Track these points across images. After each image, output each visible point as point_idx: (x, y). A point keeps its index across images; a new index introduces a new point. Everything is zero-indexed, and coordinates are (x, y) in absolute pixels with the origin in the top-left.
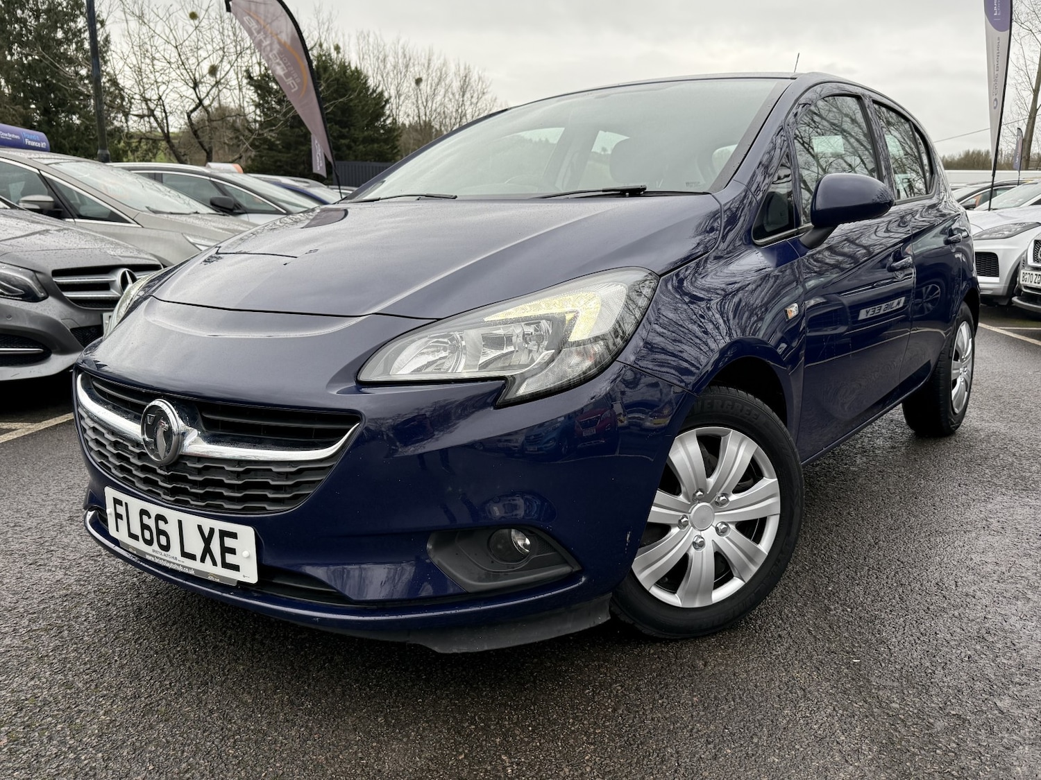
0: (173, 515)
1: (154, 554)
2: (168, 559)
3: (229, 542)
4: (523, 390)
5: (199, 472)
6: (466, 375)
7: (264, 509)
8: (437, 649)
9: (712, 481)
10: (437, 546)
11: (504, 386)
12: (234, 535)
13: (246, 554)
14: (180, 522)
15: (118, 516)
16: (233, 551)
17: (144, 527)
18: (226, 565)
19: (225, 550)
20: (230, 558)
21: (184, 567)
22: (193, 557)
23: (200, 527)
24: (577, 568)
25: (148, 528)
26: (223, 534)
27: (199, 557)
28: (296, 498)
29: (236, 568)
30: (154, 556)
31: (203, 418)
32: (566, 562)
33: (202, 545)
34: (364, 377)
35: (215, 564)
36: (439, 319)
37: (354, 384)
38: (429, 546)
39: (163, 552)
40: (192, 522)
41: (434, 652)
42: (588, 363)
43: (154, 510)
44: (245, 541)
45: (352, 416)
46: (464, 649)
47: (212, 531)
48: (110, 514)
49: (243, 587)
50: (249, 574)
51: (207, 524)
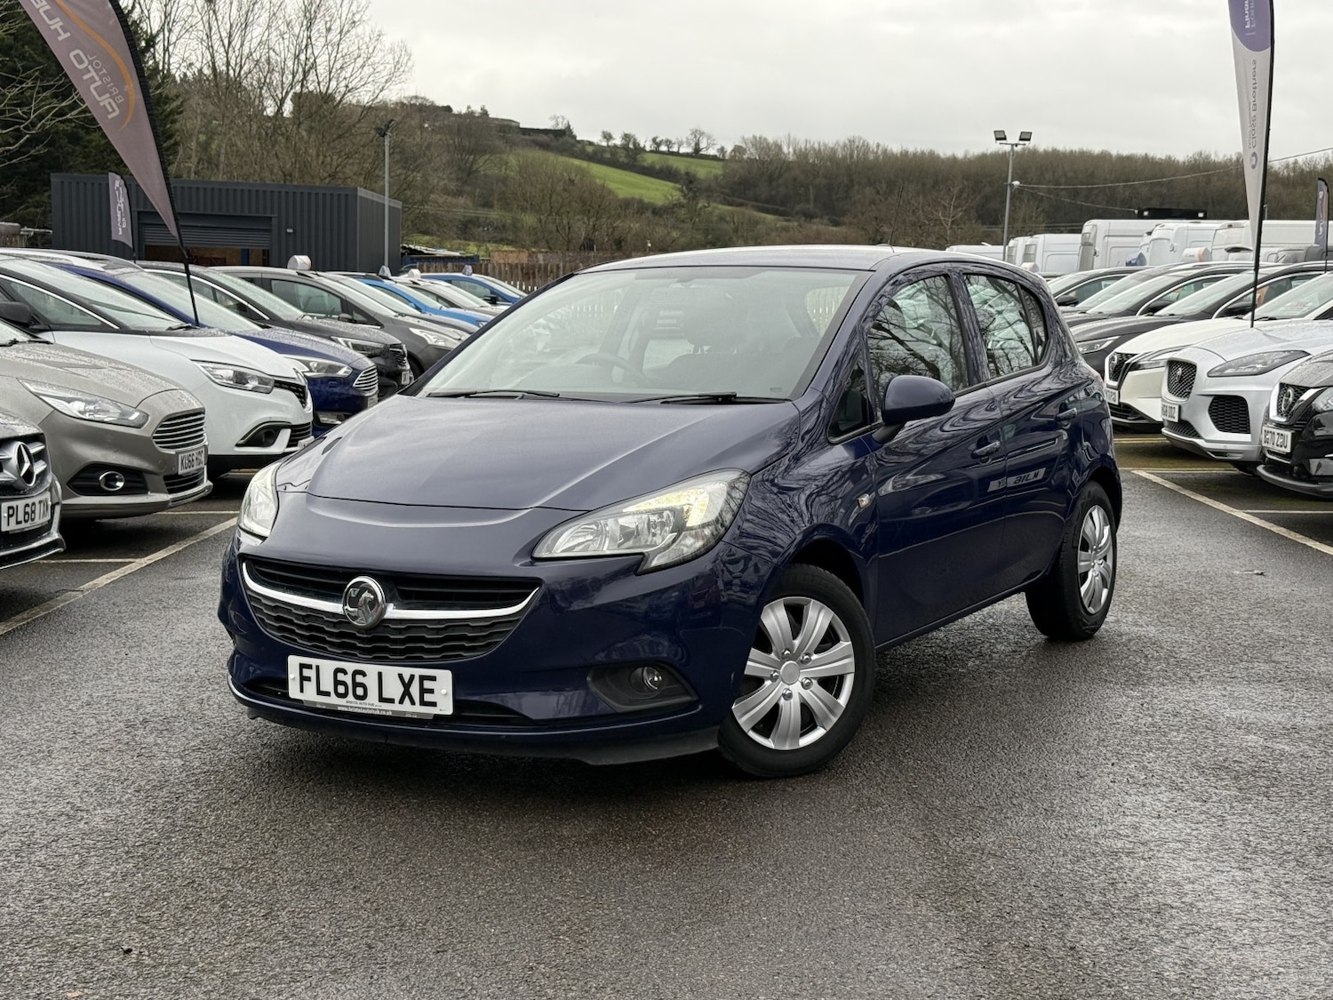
0: (372, 670)
1: (349, 704)
2: (364, 706)
3: (427, 685)
4: (655, 563)
5: (400, 631)
6: (608, 552)
7: (462, 656)
8: (590, 762)
9: (797, 642)
10: (594, 679)
11: (642, 560)
12: (433, 679)
13: (444, 691)
14: (380, 675)
15: (303, 679)
16: (431, 691)
17: (337, 683)
18: (423, 703)
19: (423, 691)
20: (428, 697)
21: (380, 710)
22: (391, 701)
23: (400, 676)
24: (695, 698)
25: (344, 683)
26: (422, 678)
27: (397, 701)
28: (488, 645)
29: (434, 704)
30: (347, 707)
31: (398, 589)
32: (687, 693)
33: (402, 689)
34: (536, 555)
35: (413, 703)
36: (589, 511)
37: (530, 560)
38: (589, 679)
39: (359, 701)
40: (391, 673)
41: (588, 764)
42: (699, 544)
43: (351, 667)
44: (443, 682)
45: (534, 583)
46: (611, 762)
47: (412, 677)
48: (294, 679)
49: (438, 719)
50: (446, 707)
51: (407, 672)
